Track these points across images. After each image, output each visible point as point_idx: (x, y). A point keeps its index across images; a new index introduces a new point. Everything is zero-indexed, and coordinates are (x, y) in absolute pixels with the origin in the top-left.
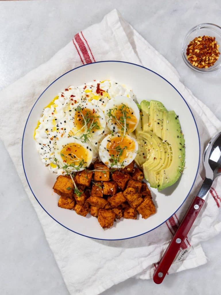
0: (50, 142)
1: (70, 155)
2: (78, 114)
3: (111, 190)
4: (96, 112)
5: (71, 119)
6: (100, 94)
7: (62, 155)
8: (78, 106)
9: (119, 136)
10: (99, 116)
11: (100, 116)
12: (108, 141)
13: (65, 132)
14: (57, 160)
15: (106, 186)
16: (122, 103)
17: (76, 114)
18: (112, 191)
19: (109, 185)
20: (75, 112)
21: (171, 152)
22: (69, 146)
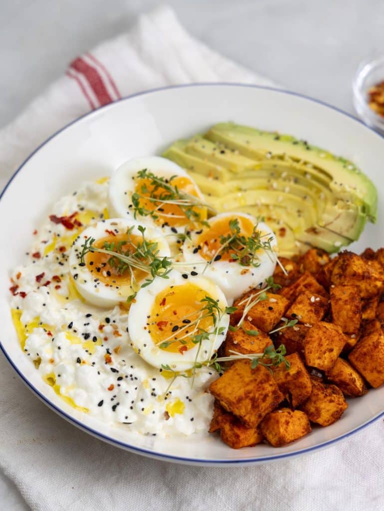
0: (114, 370)
1: (175, 329)
2: (93, 267)
3: (316, 302)
4: (116, 230)
5: (96, 286)
6: (76, 226)
7: (165, 346)
8: (77, 255)
9: (198, 233)
10: (128, 227)
11: (130, 227)
12: (195, 251)
13: (114, 322)
14: (168, 366)
15: (298, 309)
16: (133, 178)
17: (92, 271)
18: (318, 299)
19: (300, 303)
20: (86, 269)
21: (302, 162)
22: (154, 318)
